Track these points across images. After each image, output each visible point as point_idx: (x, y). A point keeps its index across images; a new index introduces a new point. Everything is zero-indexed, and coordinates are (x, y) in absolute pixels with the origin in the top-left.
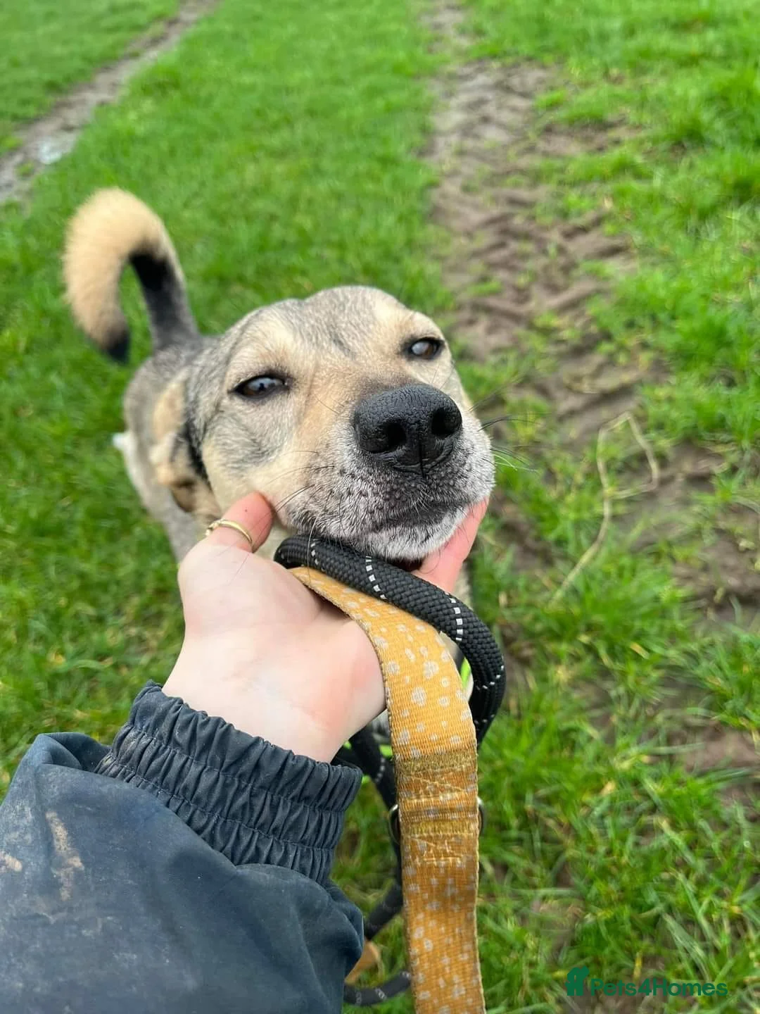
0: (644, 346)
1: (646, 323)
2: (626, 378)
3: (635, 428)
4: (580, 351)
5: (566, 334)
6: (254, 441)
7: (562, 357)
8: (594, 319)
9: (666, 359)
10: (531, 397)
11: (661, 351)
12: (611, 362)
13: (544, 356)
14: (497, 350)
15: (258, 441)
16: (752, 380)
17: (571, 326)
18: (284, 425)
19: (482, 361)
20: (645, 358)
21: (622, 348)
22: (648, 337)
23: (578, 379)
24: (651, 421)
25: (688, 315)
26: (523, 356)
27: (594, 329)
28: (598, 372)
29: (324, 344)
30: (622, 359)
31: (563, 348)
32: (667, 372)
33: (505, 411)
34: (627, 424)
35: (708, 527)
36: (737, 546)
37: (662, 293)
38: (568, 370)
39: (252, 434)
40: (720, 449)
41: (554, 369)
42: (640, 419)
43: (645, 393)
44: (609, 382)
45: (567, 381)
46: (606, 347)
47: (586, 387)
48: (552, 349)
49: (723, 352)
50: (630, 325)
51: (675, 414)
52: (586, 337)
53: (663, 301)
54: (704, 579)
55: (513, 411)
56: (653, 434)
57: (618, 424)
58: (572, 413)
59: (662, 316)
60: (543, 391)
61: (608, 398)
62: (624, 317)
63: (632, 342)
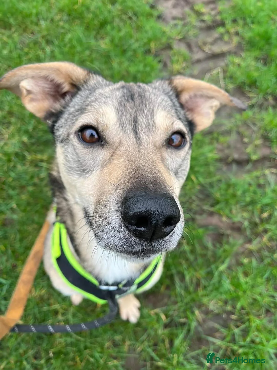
0: (237, 34)
1: (241, 22)
2: (225, 48)
3: (221, 75)
4: (210, 28)
5: (206, 18)
6: (79, 161)
7: (201, 29)
8: (219, 13)
9: (244, 43)
10: (183, 48)
11: (243, 38)
12: (221, 38)
13: (194, 27)
14: (174, 18)
15: (81, 162)
16: (273, 65)
17: (209, 14)
18: (97, 160)
19: (167, 23)
20: (236, 40)
21: (228, 32)
22: (240, 29)
23: (205, 44)
24: (228, 74)
25: (259, 23)
26: (185, 25)
27: (218, 18)
28: (214, 42)
29: (128, 131)
30: (226, 38)
31: (203, 25)
32: (242, 50)
33: (171, 53)
34: (218, 73)
35: (235, 129)
36: (242, 140)
37: (252, 8)
38: (202, 37)
39: (79, 157)
40: (251, 95)
41: (196, 36)
42: (225, 72)
43: (229, 59)
44: (217, 49)
45: (200, 43)
46: (221, 30)
47: (207, 49)
48: (198, 24)
49: (267, 47)
50: (235, 21)
51: (238, 73)
52: (214, 21)
53: (251, 12)
54: (227, 151)
55: (175, 55)
56: (227, 80)
57: (215, 72)
58: (198, 61)
59: (249, 20)
60: (189, 46)
61: (215, 56)
62: (233, 16)
63: (232, 30)
